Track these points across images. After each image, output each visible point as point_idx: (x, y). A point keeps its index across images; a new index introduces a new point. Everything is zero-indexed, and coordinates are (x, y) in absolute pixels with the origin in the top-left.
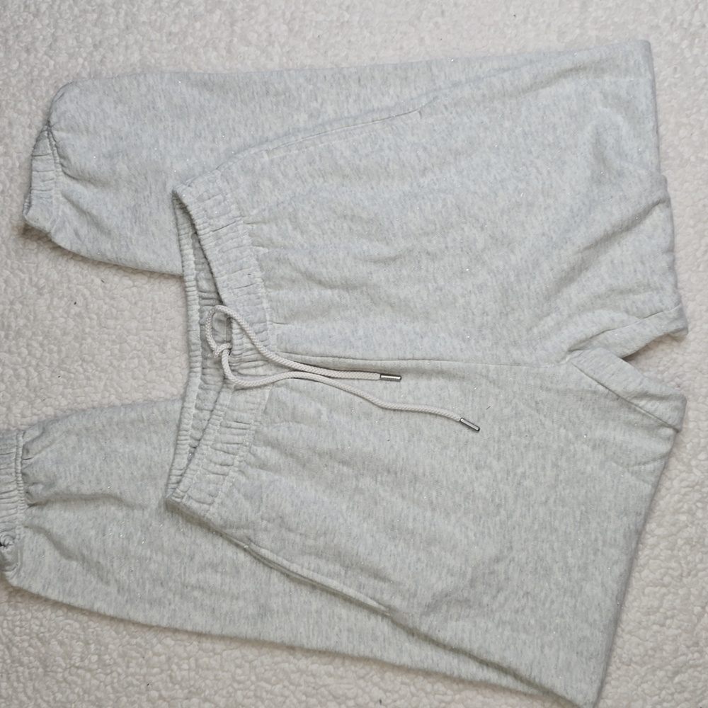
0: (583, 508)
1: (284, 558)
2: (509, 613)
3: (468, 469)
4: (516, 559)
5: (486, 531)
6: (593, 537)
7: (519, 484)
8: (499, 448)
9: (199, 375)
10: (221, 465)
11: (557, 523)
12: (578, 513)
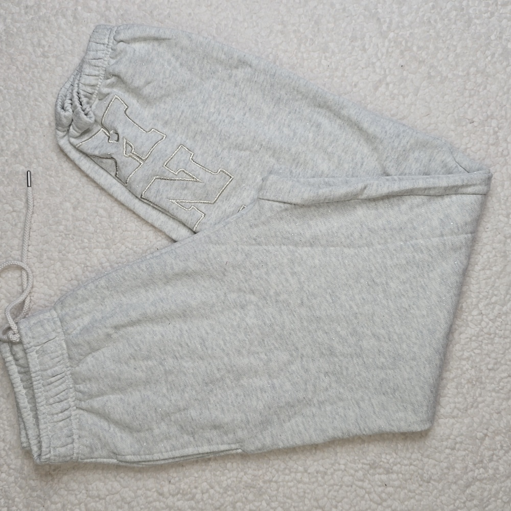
0: (329, 291)
1: (145, 455)
2: (322, 394)
3: (236, 312)
4: (305, 354)
5: (272, 347)
6: (348, 307)
7: (277, 301)
8: (249, 285)
9: (13, 362)
10: (62, 412)
11: (318, 313)
12: (328, 297)
